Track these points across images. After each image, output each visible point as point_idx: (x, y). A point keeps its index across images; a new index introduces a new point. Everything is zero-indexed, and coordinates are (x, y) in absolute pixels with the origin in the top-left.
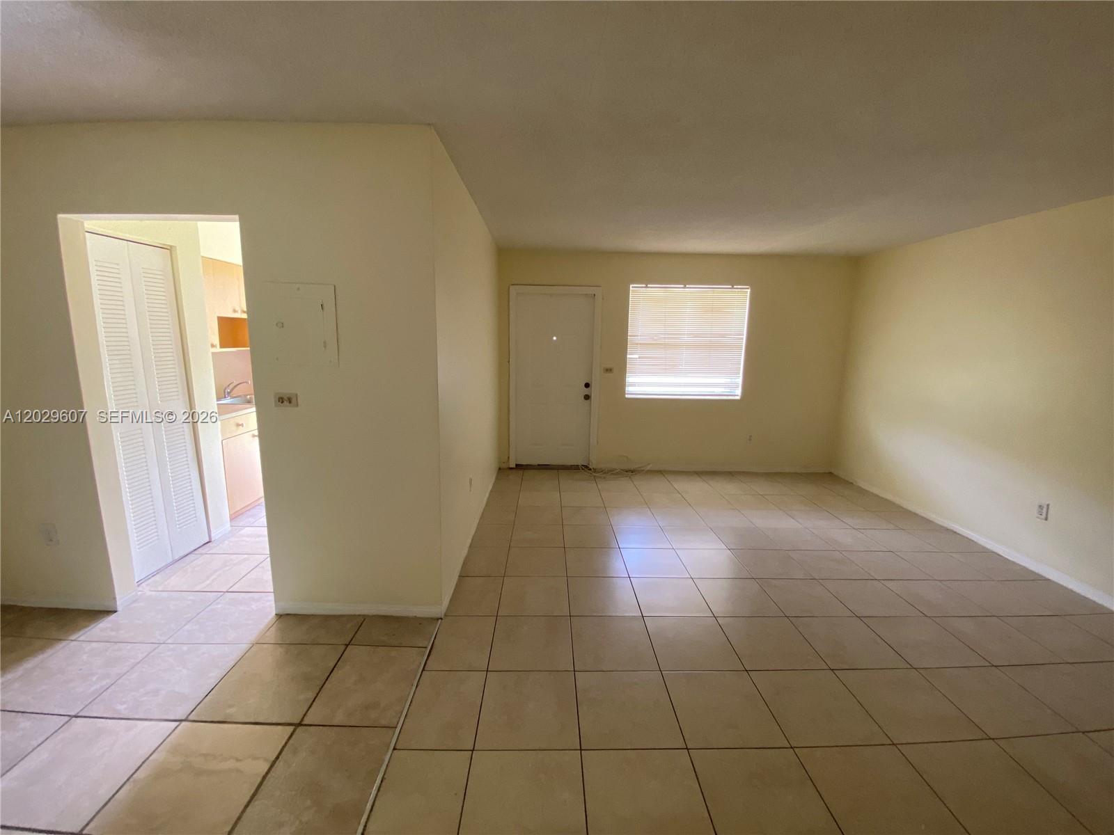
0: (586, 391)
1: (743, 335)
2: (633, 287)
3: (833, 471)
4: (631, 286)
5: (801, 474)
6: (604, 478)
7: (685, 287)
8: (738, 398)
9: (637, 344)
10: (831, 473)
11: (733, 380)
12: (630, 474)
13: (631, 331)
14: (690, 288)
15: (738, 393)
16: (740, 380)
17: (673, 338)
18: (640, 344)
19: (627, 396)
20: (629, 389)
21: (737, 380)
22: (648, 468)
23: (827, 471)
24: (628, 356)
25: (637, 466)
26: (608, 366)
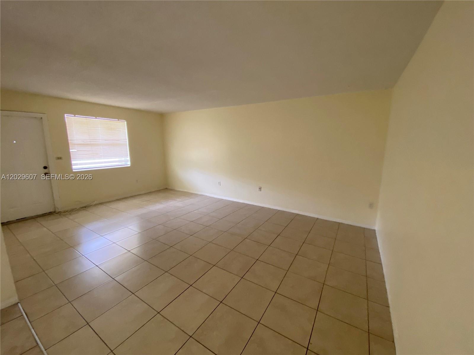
0: (46, 171)
1: (126, 140)
2: (67, 116)
3: (167, 187)
4: (65, 115)
5: (157, 191)
6: (70, 214)
7: (96, 118)
8: (129, 166)
9: (75, 144)
10: (166, 188)
11: (126, 159)
12: (85, 208)
13: (69, 138)
14: (99, 119)
15: (129, 164)
16: (129, 158)
17: (95, 141)
18: (77, 144)
19: (74, 171)
20: (74, 167)
21: (127, 159)
22: (95, 203)
23: (165, 188)
24: (71, 150)
25: (86, 205)
26: (59, 156)
